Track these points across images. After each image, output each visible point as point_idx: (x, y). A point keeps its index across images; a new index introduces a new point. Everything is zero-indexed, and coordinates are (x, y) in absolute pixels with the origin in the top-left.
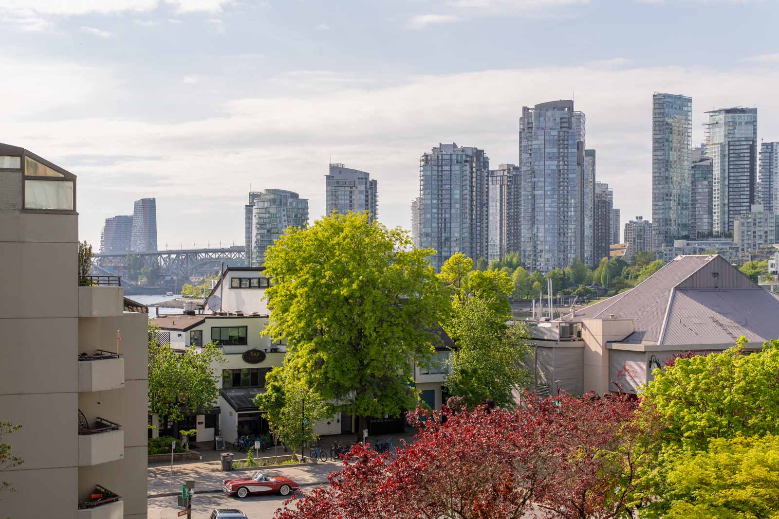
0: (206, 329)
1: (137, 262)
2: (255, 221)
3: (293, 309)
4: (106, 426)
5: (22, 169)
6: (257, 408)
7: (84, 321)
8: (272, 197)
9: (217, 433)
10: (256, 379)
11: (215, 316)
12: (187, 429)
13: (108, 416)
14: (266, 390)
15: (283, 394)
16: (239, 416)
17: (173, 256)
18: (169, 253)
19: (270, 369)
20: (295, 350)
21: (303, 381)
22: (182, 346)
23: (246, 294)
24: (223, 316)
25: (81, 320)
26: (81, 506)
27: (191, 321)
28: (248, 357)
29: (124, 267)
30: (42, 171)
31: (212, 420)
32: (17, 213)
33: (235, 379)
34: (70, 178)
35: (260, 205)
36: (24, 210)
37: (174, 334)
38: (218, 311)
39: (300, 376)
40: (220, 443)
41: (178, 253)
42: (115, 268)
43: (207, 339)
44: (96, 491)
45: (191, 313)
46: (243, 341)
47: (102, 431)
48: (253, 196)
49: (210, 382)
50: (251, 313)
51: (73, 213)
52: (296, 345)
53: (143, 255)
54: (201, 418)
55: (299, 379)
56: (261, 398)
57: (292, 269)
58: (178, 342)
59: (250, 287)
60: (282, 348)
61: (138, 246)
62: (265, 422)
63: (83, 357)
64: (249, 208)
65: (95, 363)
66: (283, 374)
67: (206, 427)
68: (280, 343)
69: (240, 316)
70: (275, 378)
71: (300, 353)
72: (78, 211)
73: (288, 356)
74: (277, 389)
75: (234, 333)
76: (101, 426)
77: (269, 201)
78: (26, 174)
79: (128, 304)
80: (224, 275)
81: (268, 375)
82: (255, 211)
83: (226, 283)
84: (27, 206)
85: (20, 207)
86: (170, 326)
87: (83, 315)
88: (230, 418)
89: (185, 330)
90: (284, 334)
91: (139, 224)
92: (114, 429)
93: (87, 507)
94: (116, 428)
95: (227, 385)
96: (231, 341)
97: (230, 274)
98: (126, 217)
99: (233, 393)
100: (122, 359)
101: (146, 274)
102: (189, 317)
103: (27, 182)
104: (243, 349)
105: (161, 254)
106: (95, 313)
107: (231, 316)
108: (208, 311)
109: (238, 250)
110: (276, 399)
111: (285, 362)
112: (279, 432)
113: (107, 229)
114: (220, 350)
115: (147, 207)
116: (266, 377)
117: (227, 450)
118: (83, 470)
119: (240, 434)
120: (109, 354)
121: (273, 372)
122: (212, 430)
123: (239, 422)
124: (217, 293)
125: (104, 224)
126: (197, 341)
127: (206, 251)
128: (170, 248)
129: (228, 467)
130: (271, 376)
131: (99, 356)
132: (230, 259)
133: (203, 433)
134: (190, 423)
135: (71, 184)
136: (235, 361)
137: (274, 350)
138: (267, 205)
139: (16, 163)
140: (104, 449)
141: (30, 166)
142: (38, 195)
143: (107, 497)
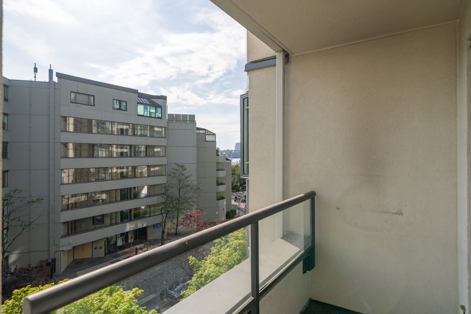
7: (217, 163)
13: (223, 182)
25: (217, 162)
26: (217, 200)
30: (209, 133)
32: (204, 142)
34: (215, 134)
36: (206, 141)
42: (237, 153)
51: (215, 141)
63: (218, 170)
76: (222, 184)
79: (227, 159)
84: (206, 140)
92: (224, 184)
93: (219, 200)
100: (225, 171)
103: (206, 136)
106: (220, 161)
113: (236, 145)
118: (218, 193)
120: (223, 170)
131: (221, 170)
135: (214, 136)
139: (204, 132)
140: (222, 188)
141: (207, 133)
142: (208, 138)
143: (223, 198)
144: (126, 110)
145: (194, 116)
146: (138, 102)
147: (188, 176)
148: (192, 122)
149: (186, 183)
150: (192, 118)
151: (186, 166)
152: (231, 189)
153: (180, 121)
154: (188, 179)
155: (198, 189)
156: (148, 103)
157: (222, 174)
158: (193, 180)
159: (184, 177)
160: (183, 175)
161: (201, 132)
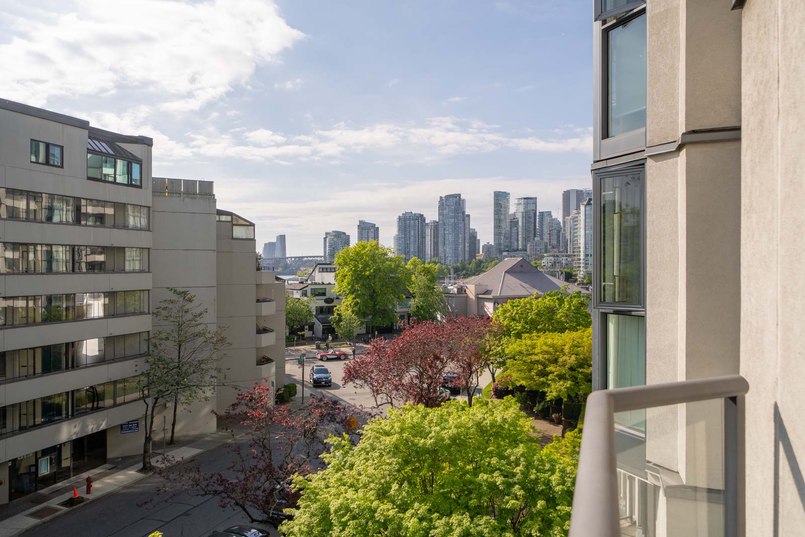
0: (309, 289)
1: (278, 261)
2: (327, 244)
3: (346, 281)
4: (268, 330)
5: (232, 221)
6: (330, 323)
7: (258, 286)
8: (335, 234)
9: (313, 333)
10: (330, 311)
11: (312, 284)
12: (301, 332)
13: (268, 326)
14: (334, 315)
15: (341, 316)
16: (323, 326)
17: (293, 259)
18: (291, 258)
19: (336, 306)
20: (346, 298)
21: (350, 311)
22: (299, 297)
23: (325, 274)
24: (316, 284)
25: (257, 285)
26: (257, 364)
27: (302, 286)
28: (326, 301)
29: (272, 264)
30: (240, 222)
31: (311, 328)
32: (230, 240)
33: (321, 310)
34: (252, 225)
35: (330, 237)
36: (233, 239)
37: (295, 291)
38: (314, 282)
39: (349, 309)
40: (315, 338)
41: (295, 258)
42: (268, 264)
43: (309, 293)
44: (264, 358)
45: (302, 283)
46: (324, 294)
47: (266, 333)
48: (327, 234)
49: (310, 312)
50: (328, 283)
51: (254, 240)
52: (347, 296)
53: (280, 259)
54: (307, 327)
55: (348, 310)
56: (332, 318)
57: (346, 264)
58: (297, 295)
59: (327, 272)
60: (341, 297)
61: (278, 255)
62: (334, 329)
63: (258, 301)
64: (325, 239)
65: (263, 304)
66: (341, 308)
67: (309, 331)
68: (340, 295)
69: (323, 284)
70: (338, 310)
71: (348, 300)
72: (255, 239)
73: (343, 300)
74: (339, 315)
75: (321, 291)
76: (265, 331)
77: (334, 236)
78: (234, 223)
79: (277, 279)
80: (316, 267)
81: (335, 308)
82: (327, 240)
83: (317, 270)
84: (234, 236)
85: (231, 237)
86: (293, 288)
87: (258, 283)
88: (319, 327)
89: (300, 290)
90: (342, 292)
91: (278, 246)
92: (271, 332)
93: (260, 365)
94: (272, 331)
95: (318, 313)
96: (319, 294)
97: (319, 266)
98: (273, 243)
99: (321, 316)
100: (274, 302)
101: (281, 267)
102: (301, 284)
103: (234, 227)
104: (324, 298)
105: (288, 258)
106: (263, 283)
107: (319, 284)
108: (309, 282)
109: (321, 257)
110: (339, 319)
111: (342, 303)
112: (339, 332)
113: (266, 247)
114: (315, 298)
115: (282, 238)
116: (334, 309)
117: (317, 340)
118: (258, 349)
119: (323, 333)
120: (269, 300)
121: (337, 307)
122: (311, 332)
123: (323, 329)
124: (313, 274)
125: (264, 246)
126: (305, 294)
127: (307, 257)
128: (292, 256)
129: (318, 348)
130: (336, 309)
131: (264, 301)
132: (317, 260)
133: (307, 333)
134: (302, 329)
135: (253, 227)
136: (321, 303)
137: (338, 298)
138: (332, 237)
139: (229, 218)
140: (267, 340)
141: (235, 220)
142: (239, 232)
143: (268, 361)
144: (62, 167)
145: (210, 184)
146: (88, 149)
147: (200, 314)
148: (205, 197)
149: (192, 330)
150: (206, 190)
151: (192, 292)
152: (284, 341)
153: (180, 194)
154: (199, 320)
155: (222, 340)
156: (111, 152)
157: (267, 309)
158: (210, 322)
159: (189, 316)
160: (186, 312)
161: (223, 218)
